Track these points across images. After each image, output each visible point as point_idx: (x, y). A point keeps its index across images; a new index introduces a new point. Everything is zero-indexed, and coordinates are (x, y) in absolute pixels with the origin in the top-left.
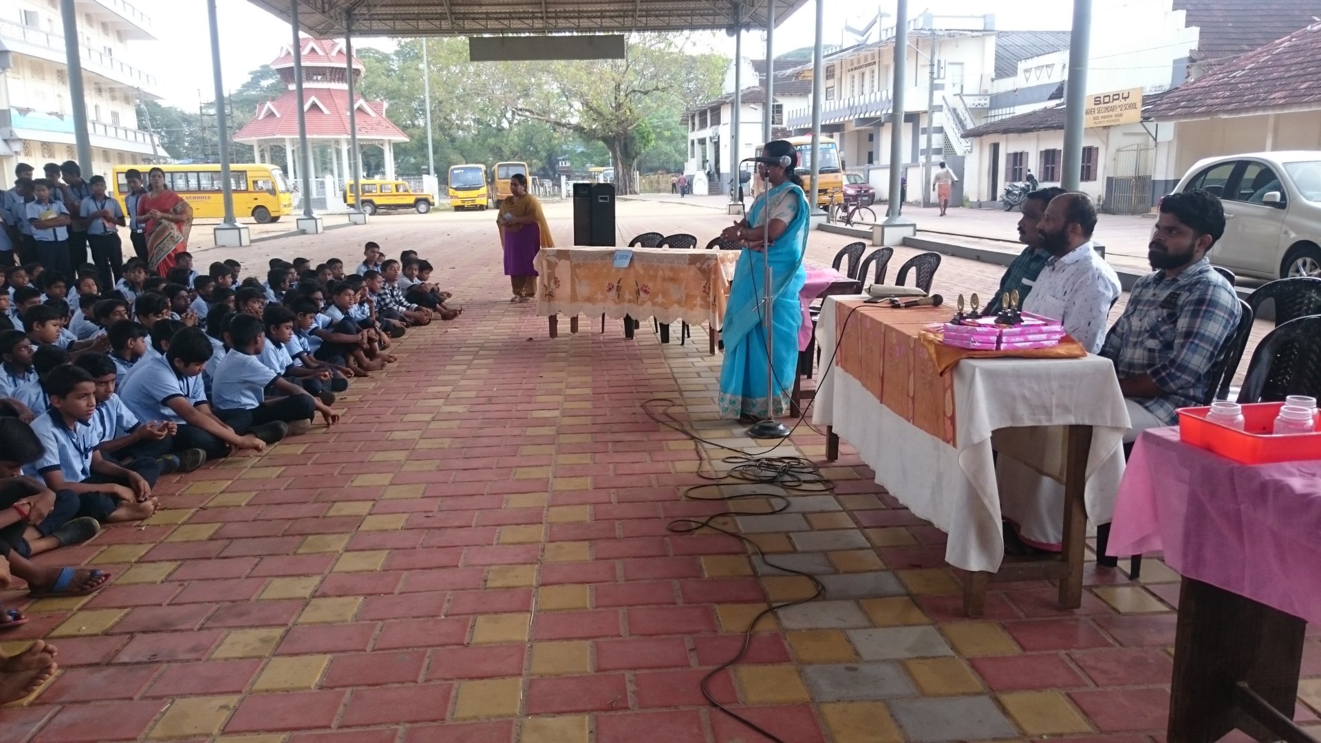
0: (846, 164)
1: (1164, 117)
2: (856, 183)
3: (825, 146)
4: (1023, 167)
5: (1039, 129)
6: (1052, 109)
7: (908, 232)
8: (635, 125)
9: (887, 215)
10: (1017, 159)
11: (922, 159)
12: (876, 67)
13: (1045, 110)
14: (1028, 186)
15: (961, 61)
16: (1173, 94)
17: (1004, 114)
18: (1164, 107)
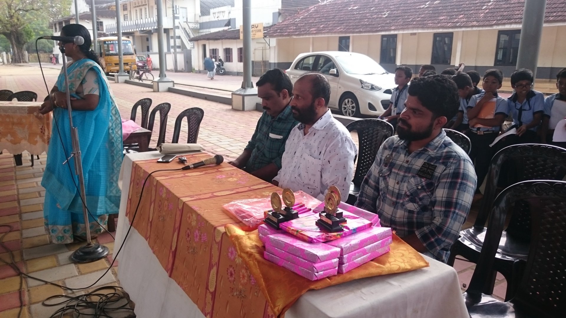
0: (137, 51)
1: (272, 36)
2: (142, 60)
3: (125, 42)
4: (217, 55)
5: (222, 39)
6: (226, 31)
7: (170, 85)
8: (22, 27)
9: (159, 77)
10: (214, 52)
11: (172, 50)
12: (147, 7)
13: (224, 31)
14: (220, 64)
15: (185, 7)
16: (274, 27)
17: (206, 32)
18: (271, 32)
